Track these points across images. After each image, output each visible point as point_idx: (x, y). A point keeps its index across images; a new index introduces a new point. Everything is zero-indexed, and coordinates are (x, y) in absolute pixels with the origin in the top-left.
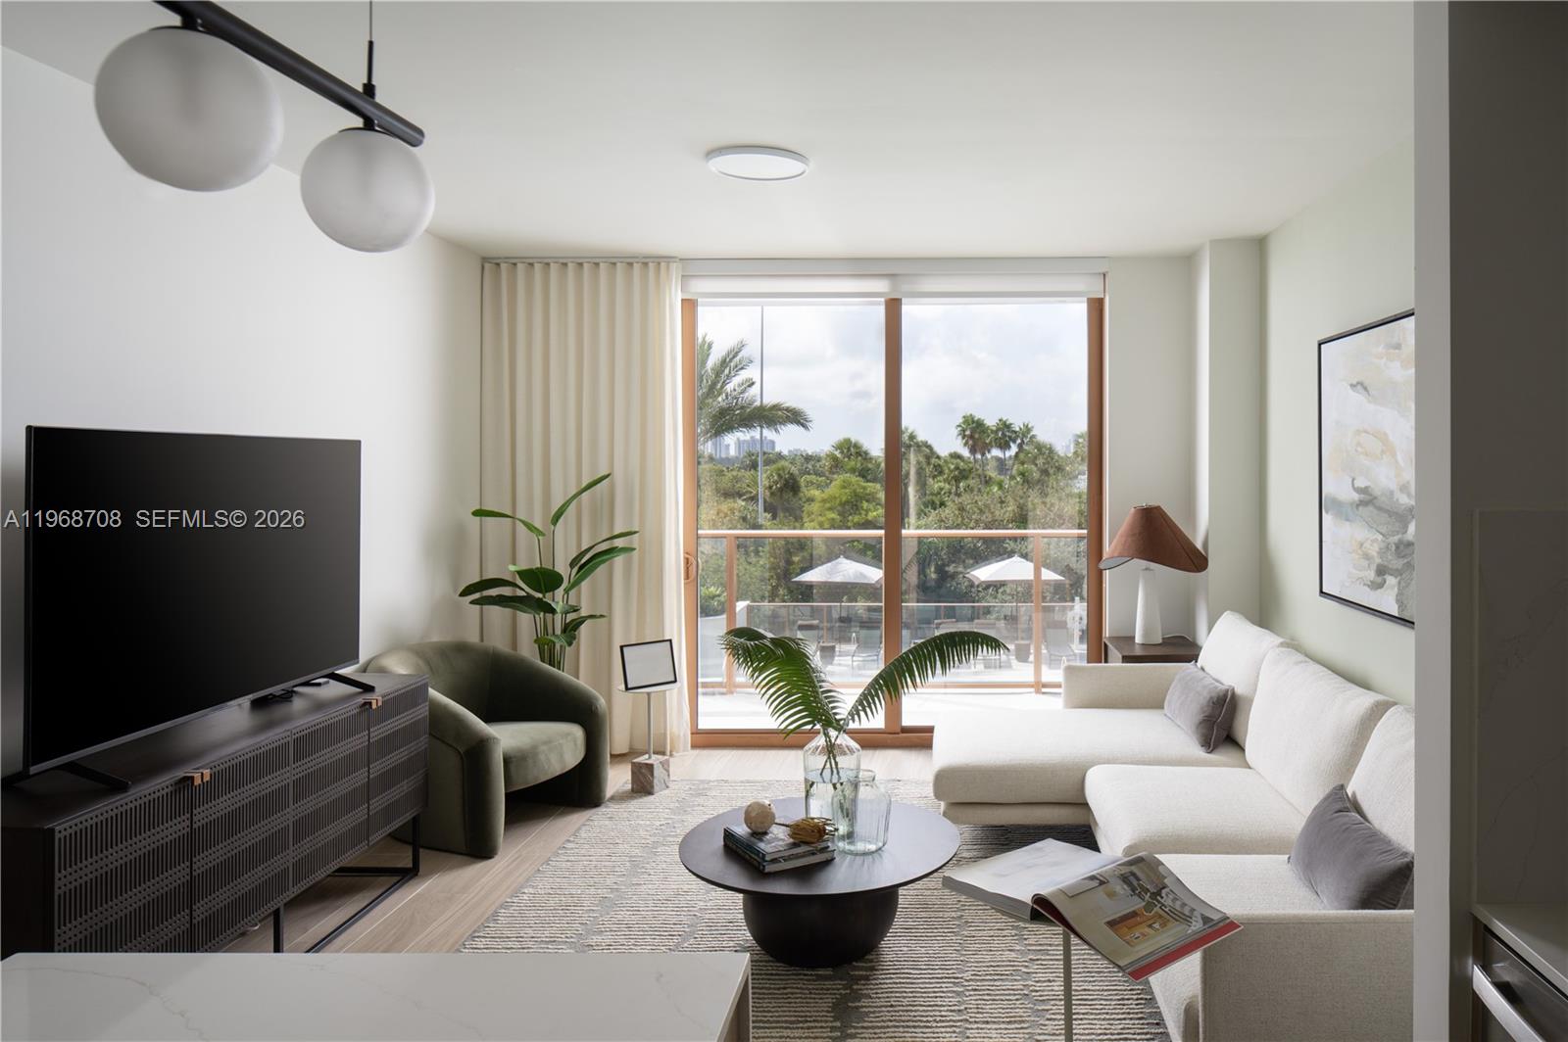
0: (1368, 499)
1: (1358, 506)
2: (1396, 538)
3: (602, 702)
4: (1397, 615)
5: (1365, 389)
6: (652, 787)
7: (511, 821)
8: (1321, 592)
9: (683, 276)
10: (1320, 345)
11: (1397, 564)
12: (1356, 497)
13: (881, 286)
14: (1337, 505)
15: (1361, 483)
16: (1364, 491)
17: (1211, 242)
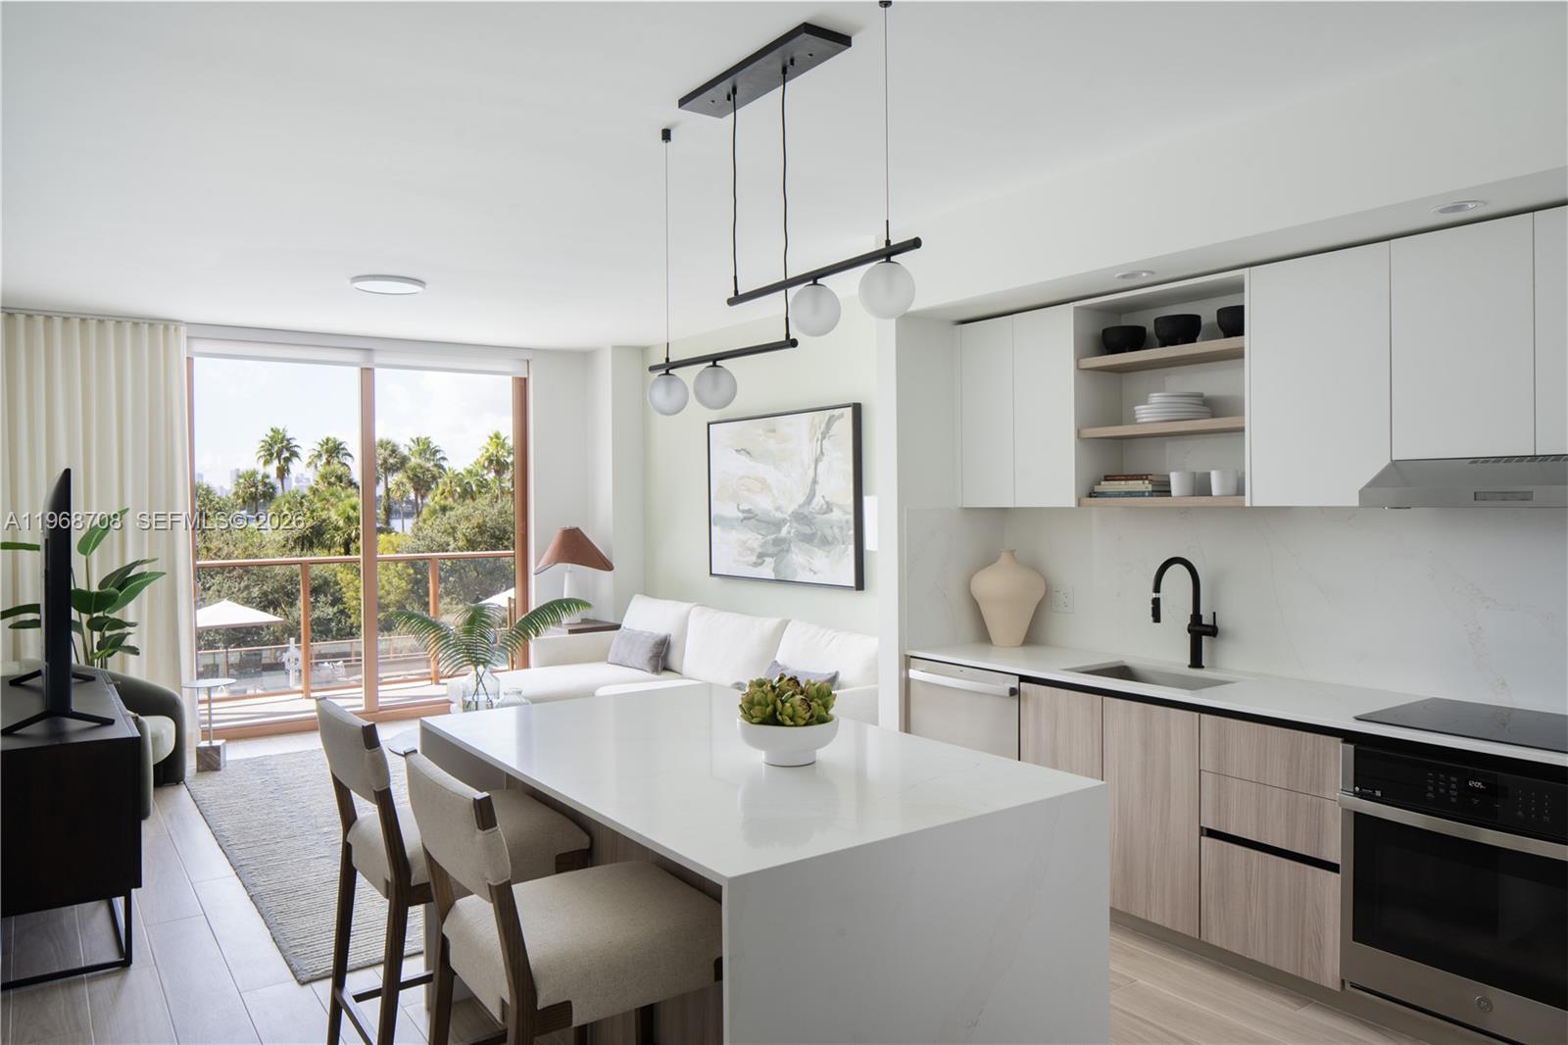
0: (749, 517)
1: (742, 521)
2: (773, 537)
3: (179, 697)
4: (773, 578)
5: (748, 453)
6: (219, 764)
7: (157, 785)
8: (711, 573)
9: (188, 338)
10: (709, 425)
11: (771, 549)
12: (741, 515)
13: (355, 357)
14: (722, 519)
15: (744, 506)
16: (749, 511)
17: (614, 348)
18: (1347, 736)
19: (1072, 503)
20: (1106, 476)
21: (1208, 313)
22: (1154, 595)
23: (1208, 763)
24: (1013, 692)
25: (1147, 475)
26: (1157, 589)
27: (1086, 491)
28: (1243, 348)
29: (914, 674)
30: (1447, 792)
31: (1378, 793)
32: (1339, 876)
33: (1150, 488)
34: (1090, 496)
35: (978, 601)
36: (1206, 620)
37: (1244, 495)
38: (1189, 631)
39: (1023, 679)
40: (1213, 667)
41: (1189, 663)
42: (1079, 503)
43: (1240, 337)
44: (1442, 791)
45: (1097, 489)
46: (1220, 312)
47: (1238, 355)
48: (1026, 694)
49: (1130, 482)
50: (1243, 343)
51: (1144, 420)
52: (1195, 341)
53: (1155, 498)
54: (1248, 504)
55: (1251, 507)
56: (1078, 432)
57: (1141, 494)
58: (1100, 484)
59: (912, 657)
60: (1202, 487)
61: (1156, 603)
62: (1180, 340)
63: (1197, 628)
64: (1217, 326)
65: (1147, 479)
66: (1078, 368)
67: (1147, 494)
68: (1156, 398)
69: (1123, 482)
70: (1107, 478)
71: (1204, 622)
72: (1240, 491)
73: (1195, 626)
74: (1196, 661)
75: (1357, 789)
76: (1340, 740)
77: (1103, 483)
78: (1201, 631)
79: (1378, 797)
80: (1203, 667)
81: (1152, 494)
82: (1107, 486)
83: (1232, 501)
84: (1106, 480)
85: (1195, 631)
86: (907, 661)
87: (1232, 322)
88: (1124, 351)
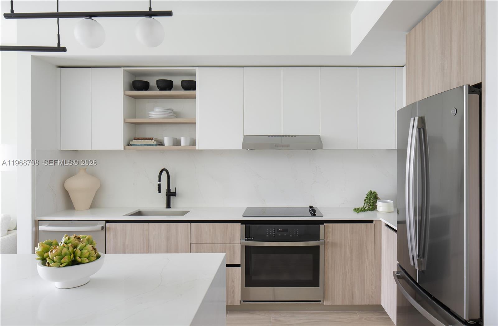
18: (242, 222)
19: (122, 149)
20: (134, 138)
21: (177, 81)
22: (159, 183)
23: (194, 240)
24: (103, 228)
25: (153, 138)
26: (160, 180)
27: (126, 143)
28: (195, 95)
29: (41, 228)
30: (272, 233)
31: (252, 238)
32: (240, 268)
33: (155, 143)
34: (128, 145)
35: (68, 191)
36: (172, 190)
37: (195, 145)
38: (166, 195)
39: (107, 222)
40: (174, 207)
41: (166, 207)
42: (125, 148)
43: (195, 91)
44: (271, 233)
45: (131, 143)
46: (182, 82)
47: (194, 97)
48: (109, 228)
49: (146, 140)
50: (196, 93)
51: (154, 117)
52: (171, 90)
53: (157, 146)
54: (197, 149)
55: (198, 150)
56: (124, 120)
57: (152, 145)
58: (132, 141)
59: (39, 220)
60: (177, 143)
61: (159, 185)
62: (167, 89)
63: (169, 194)
64: (181, 86)
65: (153, 139)
66: (125, 95)
67: (154, 145)
68: (157, 109)
69: (143, 140)
70: (135, 139)
71: (171, 191)
72: (193, 143)
73: (168, 193)
74: (168, 206)
75: (246, 238)
76: (240, 224)
77: (133, 140)
78: (170, 194)
79: (253, 240)
80: (171, 208)
81: (156, 145)
82: (134, 142)
83: (192, 148)
84: (134, 139)
85: (168, 195)
86: (37, 223)
87: (190, 85)
88: (142, 90)
